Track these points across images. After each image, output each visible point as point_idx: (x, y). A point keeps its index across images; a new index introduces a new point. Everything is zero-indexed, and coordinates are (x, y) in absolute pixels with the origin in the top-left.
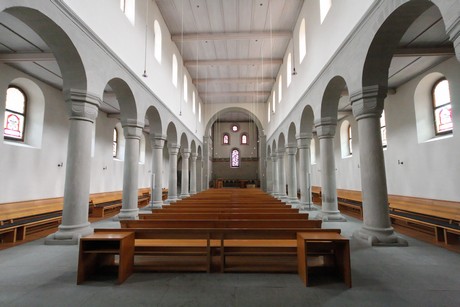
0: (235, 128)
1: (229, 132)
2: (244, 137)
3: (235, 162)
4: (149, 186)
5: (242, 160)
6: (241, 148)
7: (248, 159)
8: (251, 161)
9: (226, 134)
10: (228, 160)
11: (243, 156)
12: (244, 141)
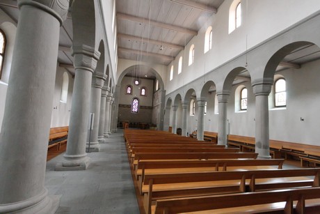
0: (137, 83)
1: (132, 85)
2: (143, 90)
3: (135, 109)
4: (68, 125)
5: (140, 107)
6: (140, 98)
7: (145, 107)
8: (147, 109)
9: (130, 86)
10: (130, 107)
11: (141, 104)
12: (143, 93)
